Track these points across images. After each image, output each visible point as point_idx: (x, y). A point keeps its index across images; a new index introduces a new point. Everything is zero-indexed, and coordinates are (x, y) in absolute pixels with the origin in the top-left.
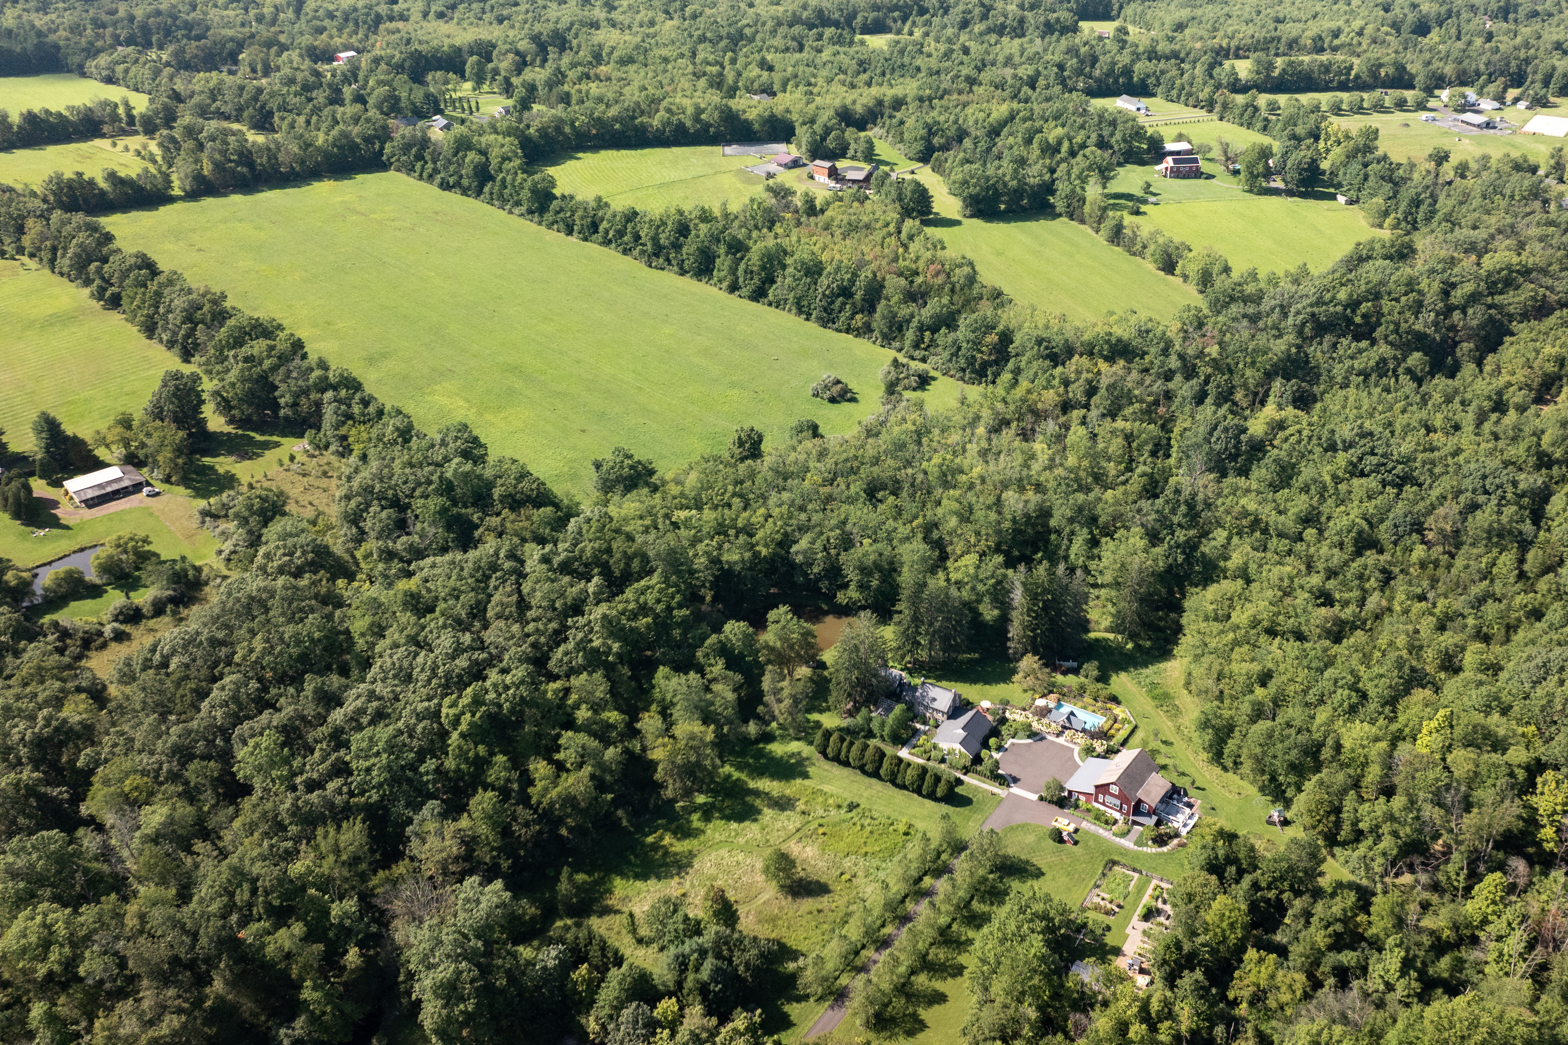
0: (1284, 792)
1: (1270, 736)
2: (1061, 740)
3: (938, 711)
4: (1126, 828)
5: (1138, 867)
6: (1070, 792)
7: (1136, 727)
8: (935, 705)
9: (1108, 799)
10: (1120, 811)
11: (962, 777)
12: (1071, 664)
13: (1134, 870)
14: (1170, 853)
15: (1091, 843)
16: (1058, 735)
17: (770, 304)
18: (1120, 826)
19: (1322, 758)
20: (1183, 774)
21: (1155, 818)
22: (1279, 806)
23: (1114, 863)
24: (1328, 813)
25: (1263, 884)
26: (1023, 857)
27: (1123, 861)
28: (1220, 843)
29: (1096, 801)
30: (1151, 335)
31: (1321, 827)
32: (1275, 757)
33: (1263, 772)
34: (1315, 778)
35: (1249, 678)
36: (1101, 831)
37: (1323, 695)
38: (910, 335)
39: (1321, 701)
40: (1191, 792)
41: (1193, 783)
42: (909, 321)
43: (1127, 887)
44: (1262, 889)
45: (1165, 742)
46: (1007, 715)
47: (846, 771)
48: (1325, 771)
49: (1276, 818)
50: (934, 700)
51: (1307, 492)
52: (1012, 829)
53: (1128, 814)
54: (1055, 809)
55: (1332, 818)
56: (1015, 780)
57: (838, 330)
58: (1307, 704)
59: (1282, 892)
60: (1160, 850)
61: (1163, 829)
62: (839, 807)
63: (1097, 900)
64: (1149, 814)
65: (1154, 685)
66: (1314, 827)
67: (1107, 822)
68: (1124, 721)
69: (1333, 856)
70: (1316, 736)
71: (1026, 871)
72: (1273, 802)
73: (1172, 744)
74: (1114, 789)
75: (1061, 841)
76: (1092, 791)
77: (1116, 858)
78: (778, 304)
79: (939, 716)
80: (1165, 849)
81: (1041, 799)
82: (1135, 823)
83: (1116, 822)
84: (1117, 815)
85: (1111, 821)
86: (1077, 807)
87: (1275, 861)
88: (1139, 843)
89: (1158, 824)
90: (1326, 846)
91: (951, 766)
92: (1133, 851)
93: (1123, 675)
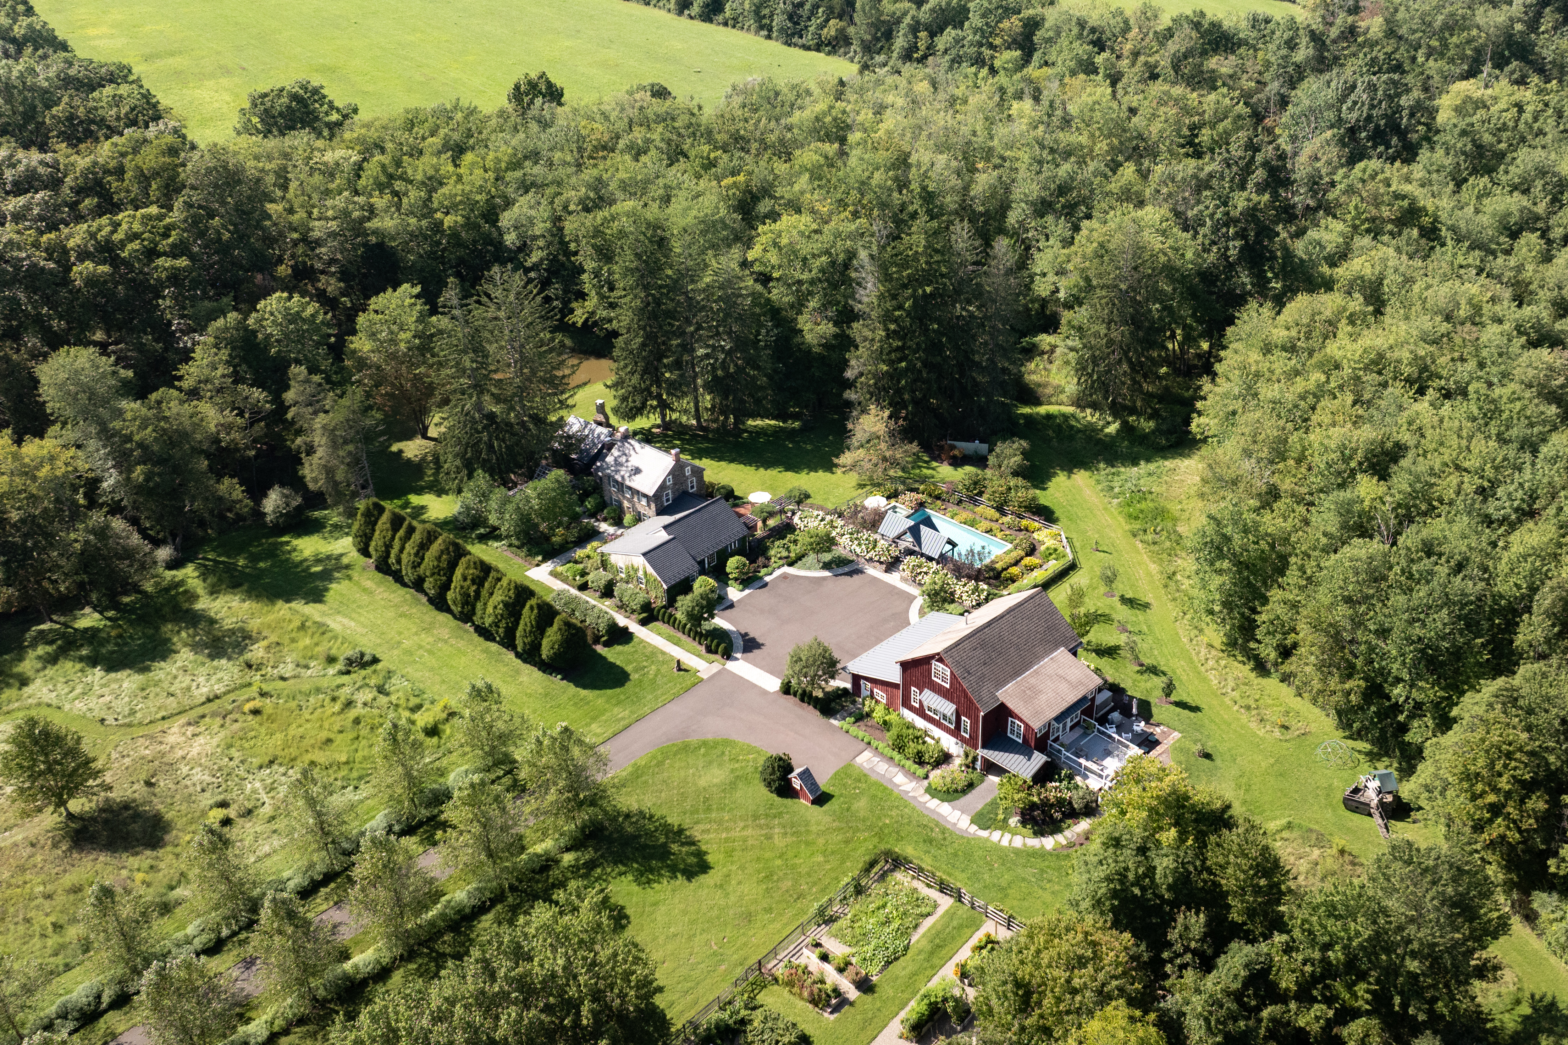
0: (1404, 728)
1: (1376, 577)
2: (894, 579)
3: (635, 492)
4: (962, 779)
5: (957, 881)
6: (856, 679)
7: (1072, 567)
8: (636, 483)
9: (930, 699)
10: (956, 732)
11: (634, 627)
12: (976, 446)
13: (943, 888)
14: (1057, 854)
15: (861, 805)
16: (892, 565)
17: (726, 24)
18: (955, 769)
19: (1520, 640)
20: (1154, 670)
21: (1039, 759)
22: (1387, 766)
23: (898, 862)
24: (1527, 788)
25: (1287, 982)
26: (674, 820)
27: (927, 864)
28: (1170, 835)
29: (906, 704)
30: (1271, 26)
31: (1498, 827)
32: (1383, 633)
33: (1349, 672)
34: (1490, 688)
35: (1346, 460)
36: (900, 779)
37: (1533, 497)
38: (900, 42)
39: (1526, 513)
40: (1162, 711)
41: (1169, 689)
42: (898, 21)
43: (904, 932)
44: (1282, 998)
45: (1130, 602)
46: (796, 520)
47: (400, 595)
48: (1525, 670)
49: (1371, 796)
50: (637, 471)
51: (1526, 192)
52: (686, 749)
53: (971, 742)
54: (811, 714)
55: (1538, 803)
56: (750, 645)
57: (807, 48)
58: (1488, 521)
59: (1346, 1015)
60: (1034, 842)
61: (1053, 790)
62: (331, 660)
63: (810, 959)
64: (1025, 749)
65: (1141, 495)
66: (1479, 827)
67: (919, 759)
68: (1052, 553)
69: (1530, 918)
70: (1505, 587)
71: (664, 853)
72: (1373, 757)
73: (1146, 606)
74: (941, 673)
75: (785, 790)
76: (895, 675)
77: (908, 850)
78: (734, 23)
79: (642, 506)
80: (1049, 842)
81: (787, 689)
82: (991, 768)
83: (945, 758)
84: (950, 744)
85: (931, 754)
86: (861, 717)
87: (1332, 911)
88: (983, 820)
89: (1043, 776)
90: (1509, 886)
91: (622, 607)
92: (963, 837)
93: (1081, 477)
